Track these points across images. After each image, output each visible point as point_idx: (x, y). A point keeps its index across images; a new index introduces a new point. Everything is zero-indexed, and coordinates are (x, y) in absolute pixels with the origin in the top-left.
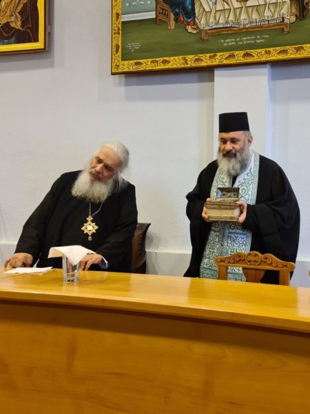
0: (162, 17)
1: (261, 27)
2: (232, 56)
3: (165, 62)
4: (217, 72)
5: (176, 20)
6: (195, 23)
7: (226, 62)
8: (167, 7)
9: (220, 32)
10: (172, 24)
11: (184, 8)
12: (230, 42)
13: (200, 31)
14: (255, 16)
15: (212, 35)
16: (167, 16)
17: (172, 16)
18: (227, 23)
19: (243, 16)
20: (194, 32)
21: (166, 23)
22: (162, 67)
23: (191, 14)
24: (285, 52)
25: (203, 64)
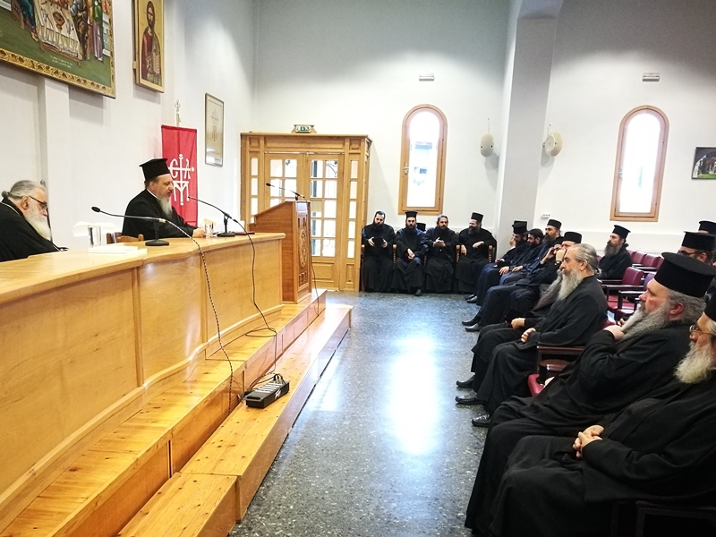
0: (15, 12)
1: (68, 55)
2: (56, 72)
3: (21, 60)
4: (47, 81)
5: (25, 22)
6: (36, 33)
7: (54, 76)
8: (18, 5)
9: (50, 49)
10: (23, 23)
11: (28, 13)
12: (55, 59)
13: (39, 41)
14: (65, 45)
15: (46, 48)
16: (19, 14)
17: (22, 17)
18: (53, 42)
19: (60, 43)
20: (37, 40)
21: (19, 21)
22: (18, 63)
23: (33, 21)
24: (79, 80)
25: (43, 72)
